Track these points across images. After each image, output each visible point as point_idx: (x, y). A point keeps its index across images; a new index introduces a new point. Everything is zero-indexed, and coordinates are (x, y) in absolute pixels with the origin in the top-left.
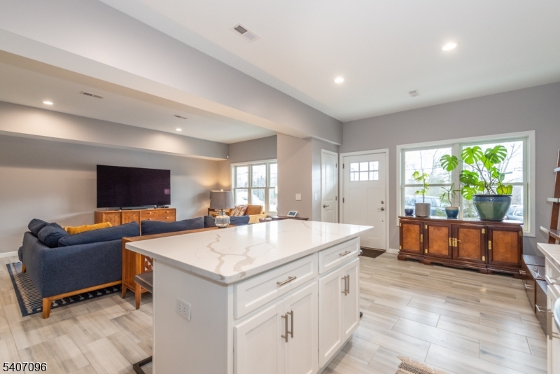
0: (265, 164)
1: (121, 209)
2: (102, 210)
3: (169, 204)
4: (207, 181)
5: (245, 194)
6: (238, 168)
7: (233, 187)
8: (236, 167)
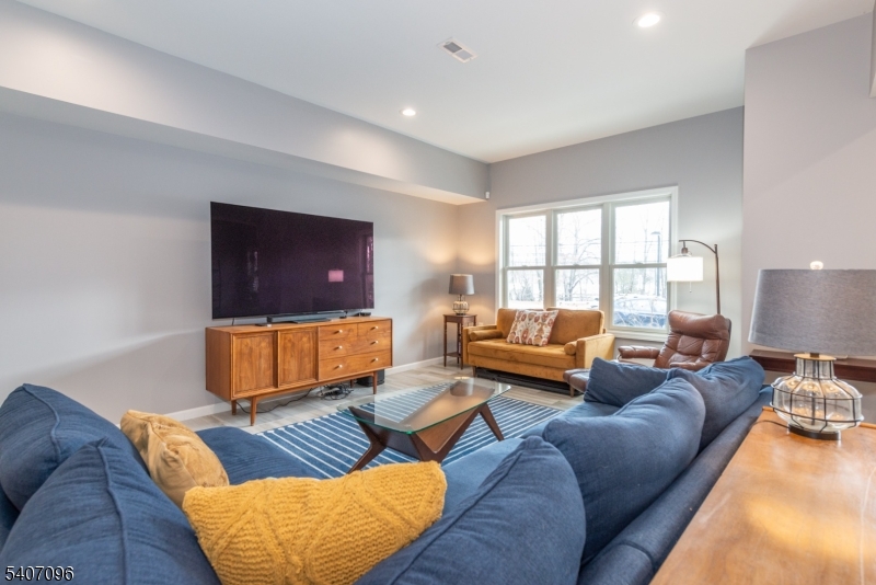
0: (601, 206)
1: (269, 321)
2: (224, 324)
3: (372, 306)
4: (438, 253)
5: (535, 281)
6: (512, 222)
7: (501, 267)
8: (507, 217)
